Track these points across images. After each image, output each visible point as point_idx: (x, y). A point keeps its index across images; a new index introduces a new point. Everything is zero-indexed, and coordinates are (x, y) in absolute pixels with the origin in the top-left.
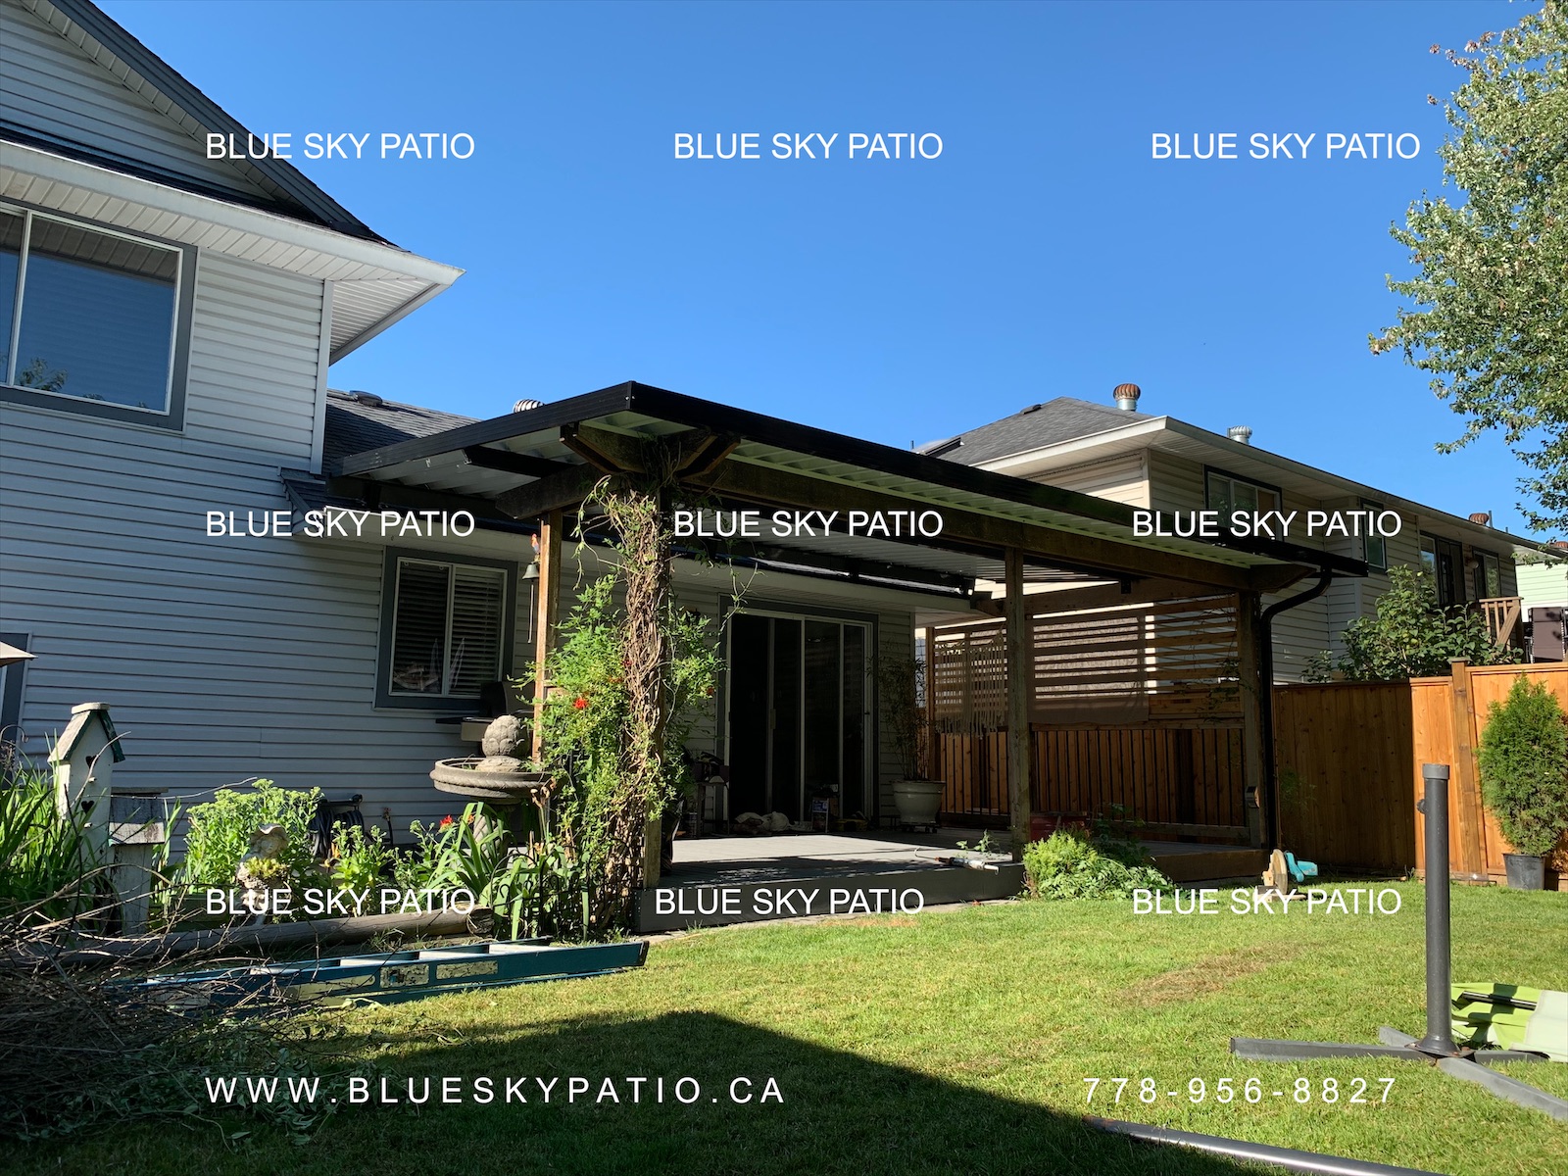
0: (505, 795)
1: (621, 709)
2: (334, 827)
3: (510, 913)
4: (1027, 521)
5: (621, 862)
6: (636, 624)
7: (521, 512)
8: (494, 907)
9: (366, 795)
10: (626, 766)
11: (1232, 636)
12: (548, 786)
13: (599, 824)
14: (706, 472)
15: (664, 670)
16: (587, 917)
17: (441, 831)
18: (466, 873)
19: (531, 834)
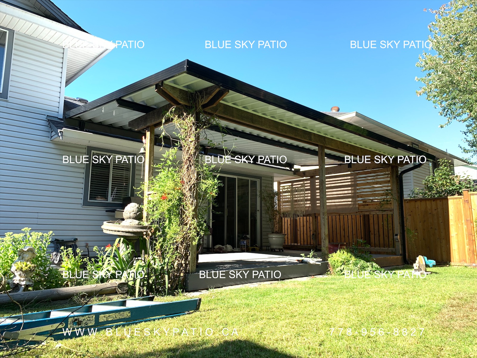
0: (132, 235)
1: (180, 200)
2: (61, 249)
3: (134, 284)
4: (326, 136)
5: (180, 262)
6: (186, 166)
7: (138, 127)
8: (128, 282)
9: (79, 239)
10: (183, 223)
11: (389, 182)
12: (150, 231)
13: (172, 246)
14: (214, 105)
15: (197, 184)
16: (167, 285)
17: (106, 250)
18: (116, 267)
19: (143, 251)
